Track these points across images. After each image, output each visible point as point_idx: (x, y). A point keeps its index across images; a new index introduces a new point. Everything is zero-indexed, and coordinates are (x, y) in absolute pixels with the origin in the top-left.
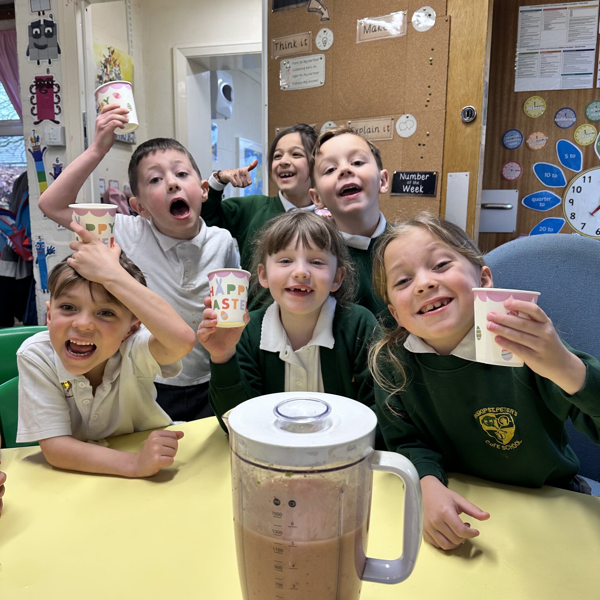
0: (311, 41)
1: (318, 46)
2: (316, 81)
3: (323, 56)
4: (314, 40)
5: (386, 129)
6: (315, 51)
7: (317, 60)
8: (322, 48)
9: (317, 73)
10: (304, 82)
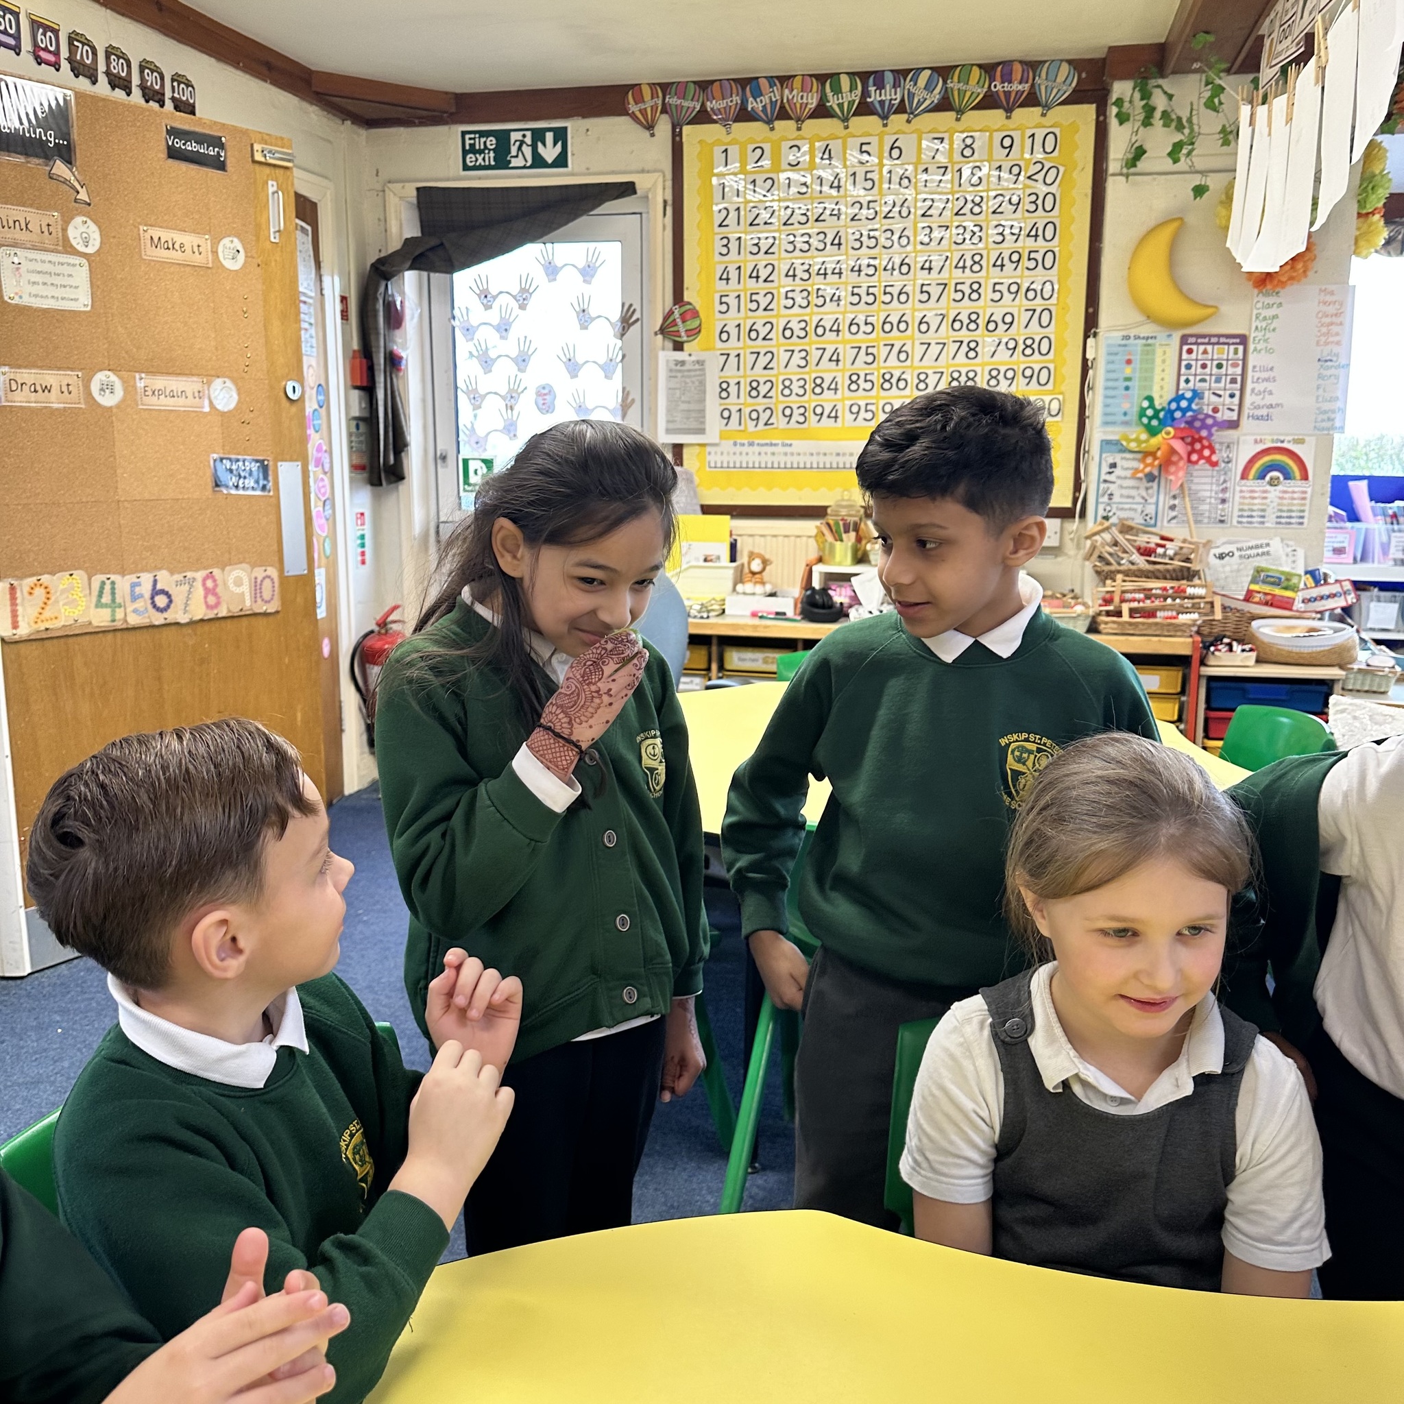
0: (60, 230)
1: (74, 243)
2: (76, 300)
3: (84, 261)
4: (64, 230)
5: (196, 394)
6: (69, 249)
7: (74, 265)
8: (81, 248)
9: (76, 287)
10: (53, 297)
